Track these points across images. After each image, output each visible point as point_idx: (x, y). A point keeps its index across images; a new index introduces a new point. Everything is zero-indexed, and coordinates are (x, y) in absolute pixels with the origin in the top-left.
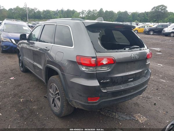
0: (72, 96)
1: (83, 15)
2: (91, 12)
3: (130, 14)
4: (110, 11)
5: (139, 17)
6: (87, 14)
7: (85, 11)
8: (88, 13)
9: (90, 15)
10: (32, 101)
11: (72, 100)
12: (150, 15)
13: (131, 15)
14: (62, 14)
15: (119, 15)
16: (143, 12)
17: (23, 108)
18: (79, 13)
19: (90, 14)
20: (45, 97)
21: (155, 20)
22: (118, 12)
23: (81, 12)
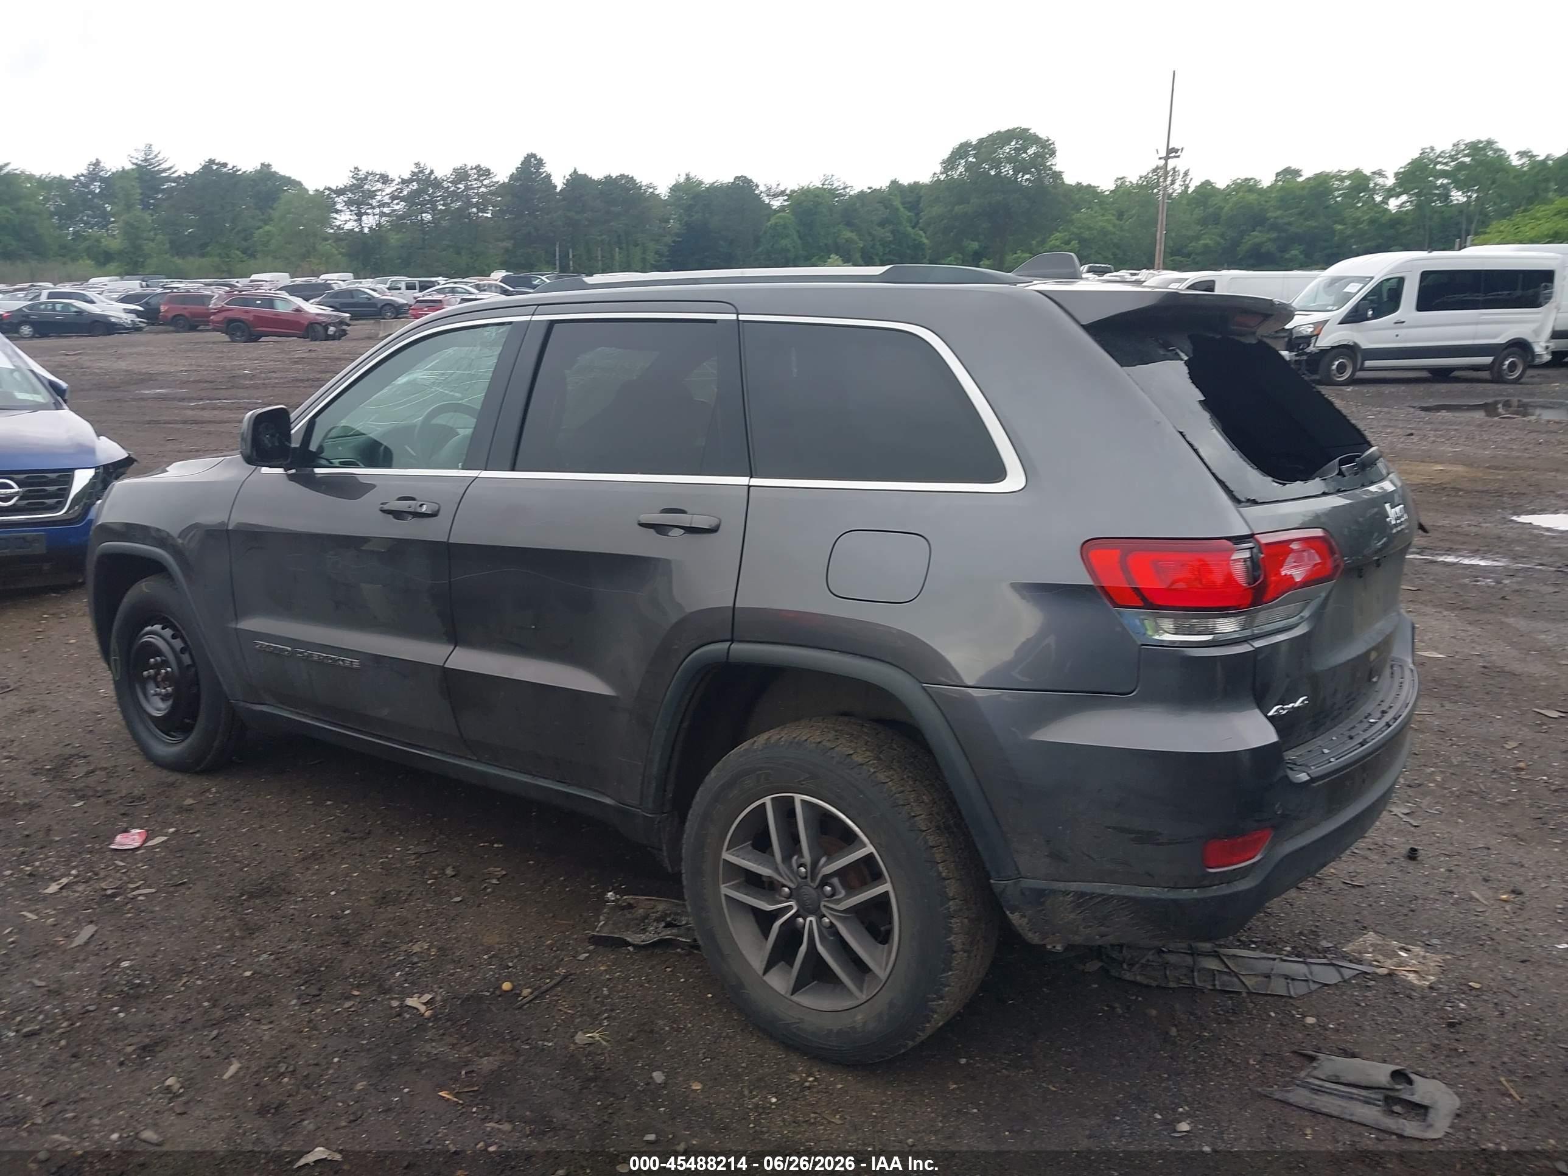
0: (1056, 856)
1: (360, 215)
2: (437, 184)
3: (776, 204)
4: (608, 178)
5: (849, 224)
6: (399, 207)
7: (385, 179)
8: (410, 199)
9: (427, 217)
10: (514, 994)
11: (1040, 895)
12: (937, 210)
13: (782, 209)
14: (146, 206)
15: (689, 209)
16: (881, 183)
17: (487, 1064)
18: (324, 202)
19: (433, 202)
20: (597, 941)
21: (975, 245)
22: (675, 189)
23: (340, 192)
